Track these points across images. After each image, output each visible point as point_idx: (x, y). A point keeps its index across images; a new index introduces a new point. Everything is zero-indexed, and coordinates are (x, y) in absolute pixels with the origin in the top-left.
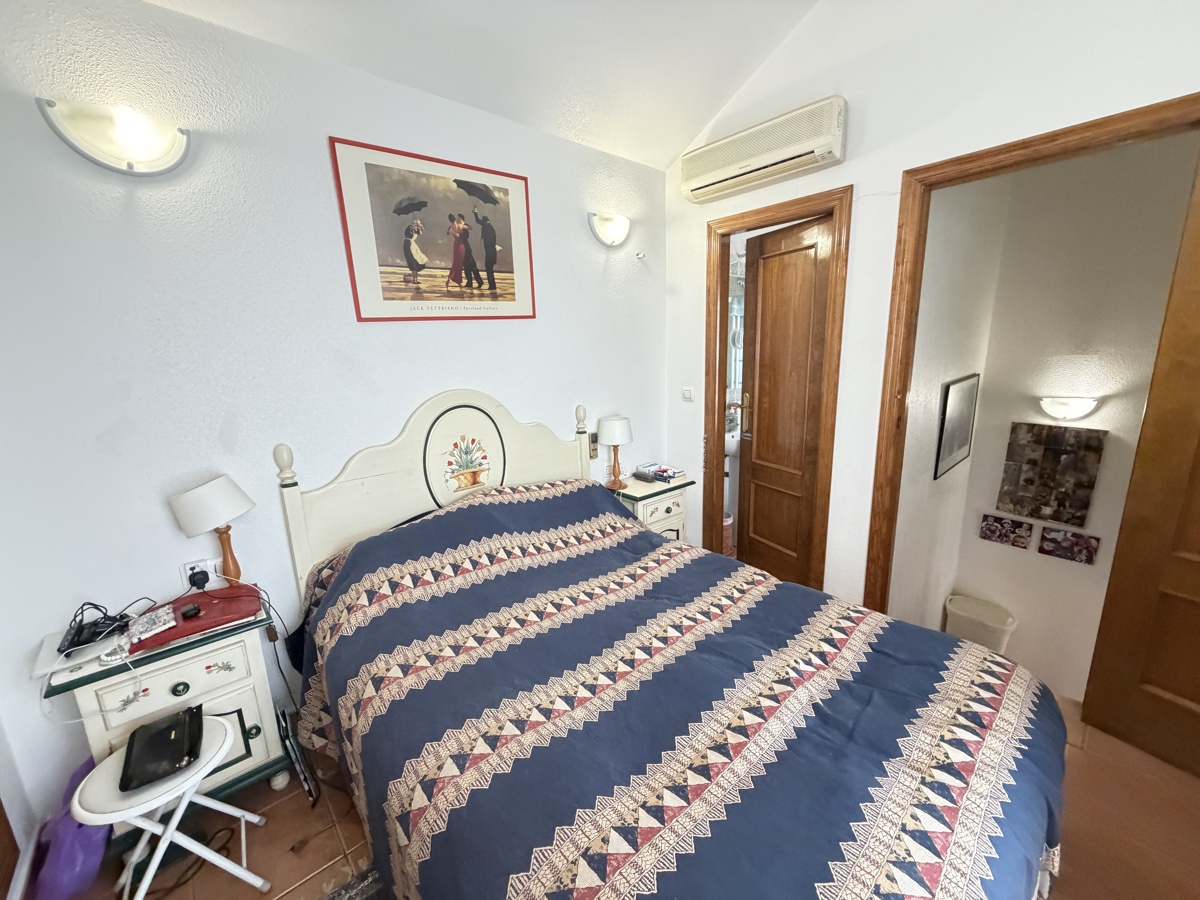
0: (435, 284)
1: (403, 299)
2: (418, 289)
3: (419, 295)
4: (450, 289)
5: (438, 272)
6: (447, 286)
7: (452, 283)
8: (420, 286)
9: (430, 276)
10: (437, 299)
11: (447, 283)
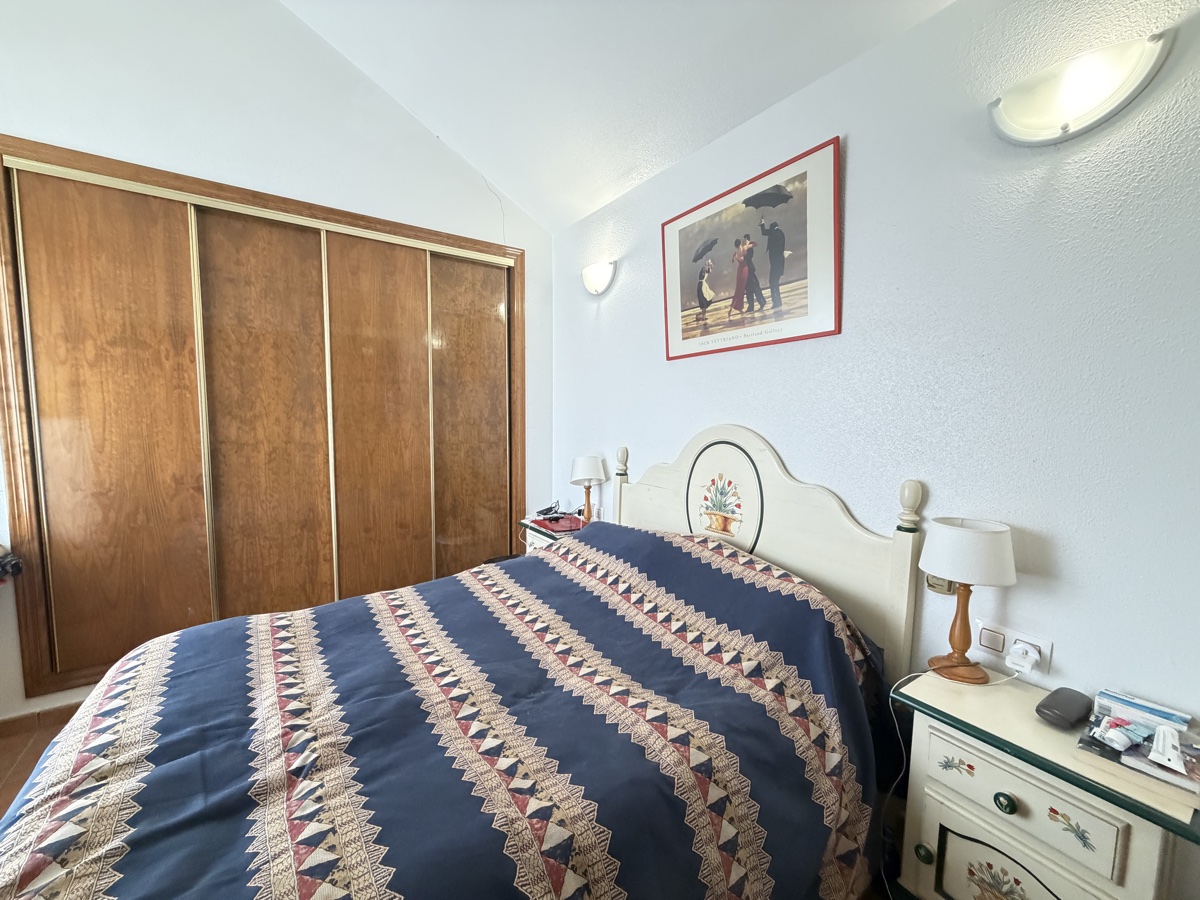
0: (719, 316)
1: (694, 336)
2: (705, 325)
3: (706, 330)
4: (732, 318)
5: (721, 304)
6: (729, 315)
7: (735, 311)
8: (708, 321)
9: (716, 310)
10: (720, 330)
11: (730, 312)
